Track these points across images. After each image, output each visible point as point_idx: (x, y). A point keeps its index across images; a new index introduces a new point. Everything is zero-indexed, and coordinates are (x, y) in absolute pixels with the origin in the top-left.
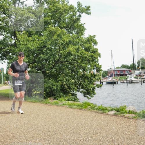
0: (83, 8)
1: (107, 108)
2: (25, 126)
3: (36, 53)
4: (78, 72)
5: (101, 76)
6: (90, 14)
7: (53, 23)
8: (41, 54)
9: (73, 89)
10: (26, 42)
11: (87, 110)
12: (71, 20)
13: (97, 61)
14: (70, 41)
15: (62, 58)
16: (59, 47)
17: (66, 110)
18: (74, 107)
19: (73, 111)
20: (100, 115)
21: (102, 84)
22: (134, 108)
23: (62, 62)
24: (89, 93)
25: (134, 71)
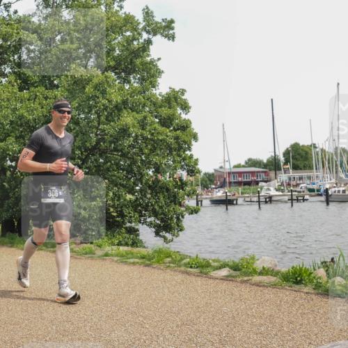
0: (157, 23)
1: (211, 261)
2: (8, 308)
4: (142, 175)
5: (198, 185)
6: (173, 37)
9: (131, 217)
10: (14, 103)
11: (162, 267)
12: (127, 49)
13: (189, 149)
14: (125, 102)
15: (104, 143)
16: (99, 117)
17: (111, 267)
18: (132, 260)
19: (128, 271)
20: (193, 279)
21: (201, 205)
22: (273, 263)
23: (103, 152)
24: (168, 228)
25: (276, 174)
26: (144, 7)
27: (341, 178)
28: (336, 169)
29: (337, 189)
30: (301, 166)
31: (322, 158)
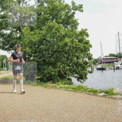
0: (76, 6)
1: (97, 90)
2: (28, 105)
3: (37, 45)
4: (72, 60)
5: (92, 63)
6: (82, 11)
7: (51, 19)
8: (41, 46)
9: (69, 74)
10: (29, 36)
11: (80, 92)
12: (66, 16)
13: (89, 51)
14: (66, 34)
15: (59, 49)
16: (57, 40)
17: (62, 92)
18: (69, 90)
19: (68, 93)
20: (91, 96)
21: (93, 70)
22: (120, 91)
23: (59, 52)
24: (82, 78)
25: (120, 59)
26: (72, 1)
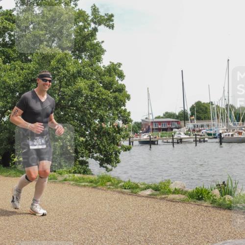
0: (101, 16)
1: (139, 184)
3: (18, 91)
4: (91, 125)
5: (130, 131)
6: (112, 27)
9: (83, 153)
11: (105, 189)
12: (80, 35)
13: (124, 105)
14: (79, 72)
15: (64, 101)
16: (60, 82)
17: (69, 189)
18: (83, 184)
19: (80, 191)
20: (127, 196)
21: (133, 145)
22: (182, 185)
23: (63, 107)
24: (109, 161)
25: (185, 123)
26: (92, 5)
27: (230, 126)
28: (227, 120)
29: (227, 134)
30: (203, 117)
31: (217, 112)
